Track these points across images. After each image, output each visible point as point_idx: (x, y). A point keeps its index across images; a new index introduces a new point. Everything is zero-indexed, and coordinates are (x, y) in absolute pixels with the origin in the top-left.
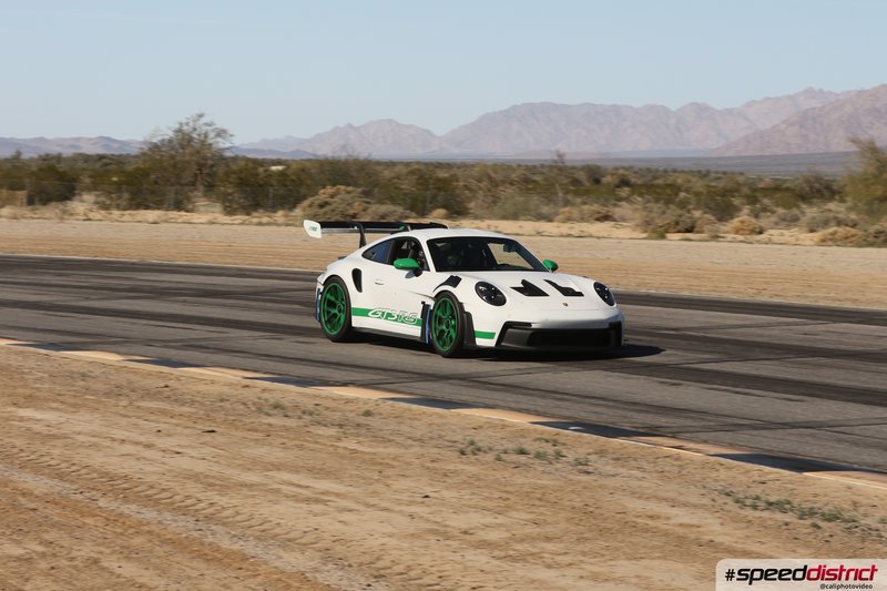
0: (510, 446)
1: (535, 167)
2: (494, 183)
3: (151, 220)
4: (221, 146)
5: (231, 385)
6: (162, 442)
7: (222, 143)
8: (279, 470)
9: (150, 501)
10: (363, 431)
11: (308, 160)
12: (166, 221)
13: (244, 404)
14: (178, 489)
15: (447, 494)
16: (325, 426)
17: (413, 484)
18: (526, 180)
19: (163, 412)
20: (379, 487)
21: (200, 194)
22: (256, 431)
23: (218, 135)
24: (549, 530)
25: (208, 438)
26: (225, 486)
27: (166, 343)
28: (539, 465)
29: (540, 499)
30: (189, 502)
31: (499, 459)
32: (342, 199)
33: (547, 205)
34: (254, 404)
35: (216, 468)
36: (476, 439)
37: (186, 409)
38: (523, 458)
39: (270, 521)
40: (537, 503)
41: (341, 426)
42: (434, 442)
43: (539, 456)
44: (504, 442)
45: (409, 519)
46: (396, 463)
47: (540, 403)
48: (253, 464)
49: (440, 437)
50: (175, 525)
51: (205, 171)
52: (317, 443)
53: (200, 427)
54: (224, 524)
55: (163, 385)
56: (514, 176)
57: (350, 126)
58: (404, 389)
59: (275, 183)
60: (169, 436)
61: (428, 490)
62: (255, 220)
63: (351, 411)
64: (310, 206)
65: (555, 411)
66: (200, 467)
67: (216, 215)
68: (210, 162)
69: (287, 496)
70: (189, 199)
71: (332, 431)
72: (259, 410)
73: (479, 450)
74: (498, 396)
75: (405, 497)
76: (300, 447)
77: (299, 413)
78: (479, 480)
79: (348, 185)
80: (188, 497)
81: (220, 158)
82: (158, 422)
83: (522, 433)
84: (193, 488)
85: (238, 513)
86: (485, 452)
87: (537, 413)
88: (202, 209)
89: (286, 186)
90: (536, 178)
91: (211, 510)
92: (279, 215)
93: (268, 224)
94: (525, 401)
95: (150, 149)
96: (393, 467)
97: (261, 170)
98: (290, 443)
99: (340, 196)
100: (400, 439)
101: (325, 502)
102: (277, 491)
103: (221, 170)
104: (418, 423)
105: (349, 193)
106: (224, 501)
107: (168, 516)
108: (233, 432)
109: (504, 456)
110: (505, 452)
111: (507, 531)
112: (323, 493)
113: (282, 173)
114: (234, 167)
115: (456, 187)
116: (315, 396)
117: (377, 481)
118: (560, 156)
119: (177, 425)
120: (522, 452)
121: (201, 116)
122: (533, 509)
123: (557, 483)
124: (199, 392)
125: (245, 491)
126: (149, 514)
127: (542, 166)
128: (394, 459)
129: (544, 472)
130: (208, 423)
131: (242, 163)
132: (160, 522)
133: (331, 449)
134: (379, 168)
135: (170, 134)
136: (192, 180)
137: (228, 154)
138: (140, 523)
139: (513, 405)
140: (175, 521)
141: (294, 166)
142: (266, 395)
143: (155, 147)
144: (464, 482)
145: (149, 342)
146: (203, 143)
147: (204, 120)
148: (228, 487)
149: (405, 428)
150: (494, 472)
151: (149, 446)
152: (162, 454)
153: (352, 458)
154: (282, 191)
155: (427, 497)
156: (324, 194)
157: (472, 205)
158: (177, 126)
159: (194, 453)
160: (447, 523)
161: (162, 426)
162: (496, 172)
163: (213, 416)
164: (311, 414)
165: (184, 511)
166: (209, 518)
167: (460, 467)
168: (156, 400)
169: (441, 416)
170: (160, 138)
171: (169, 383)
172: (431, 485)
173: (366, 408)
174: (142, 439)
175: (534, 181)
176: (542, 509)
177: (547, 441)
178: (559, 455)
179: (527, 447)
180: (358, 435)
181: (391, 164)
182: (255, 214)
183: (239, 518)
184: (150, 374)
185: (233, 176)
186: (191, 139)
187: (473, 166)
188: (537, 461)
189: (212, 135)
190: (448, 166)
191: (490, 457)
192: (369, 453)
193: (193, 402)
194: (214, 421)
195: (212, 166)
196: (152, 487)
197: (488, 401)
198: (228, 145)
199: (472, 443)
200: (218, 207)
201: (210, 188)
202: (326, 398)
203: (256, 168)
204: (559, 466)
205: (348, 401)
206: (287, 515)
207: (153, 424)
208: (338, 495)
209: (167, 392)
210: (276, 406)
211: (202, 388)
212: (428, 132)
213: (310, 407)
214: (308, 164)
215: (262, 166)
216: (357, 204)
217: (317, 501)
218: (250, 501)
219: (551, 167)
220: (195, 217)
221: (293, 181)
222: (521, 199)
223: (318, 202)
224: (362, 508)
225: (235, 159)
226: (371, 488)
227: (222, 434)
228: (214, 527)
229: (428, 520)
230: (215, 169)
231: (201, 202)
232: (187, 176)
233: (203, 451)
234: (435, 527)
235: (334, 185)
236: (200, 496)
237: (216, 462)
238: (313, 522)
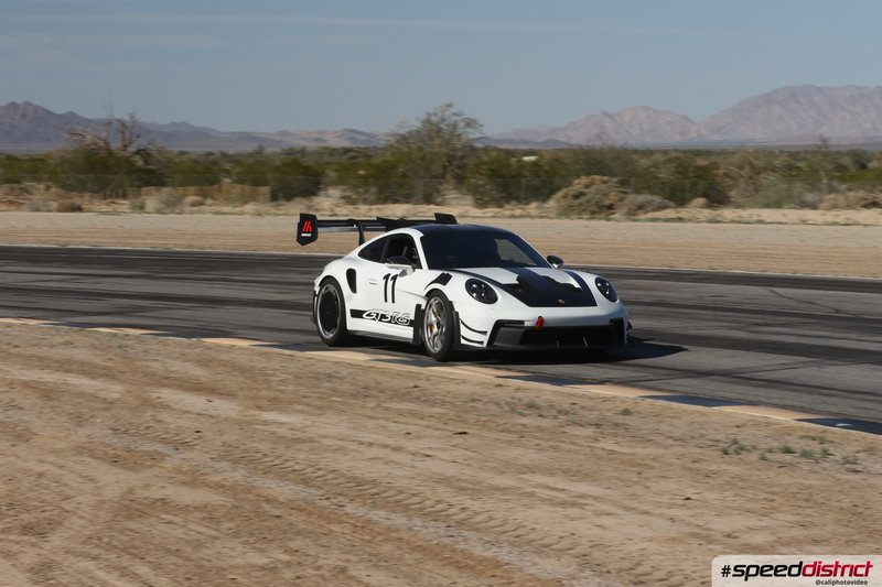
0: (776, 444)
1: (798, 153)
2: (756, 171)
3: (399, 214)
4: (471, 136)
5: (482, 384)
6: (412, 445)
7: (472, 134)
8: (533, 472)
9: (399, 506)
10: (621, 431)
11: (563, 150)
13: (497, 404)
14: (428, 494)
15: (709, 496)
16: (582, 426)
17: (674, 486)
18: (790, 167)
19: (413, 414)
20: (638, 489)
21: (450, 187)
22: (509, 432)
23: (468, 125)
24: (815, 532)
25: (459, 440)
26: (476, 490)
28: (804, 464)
29: (806, 500)
30: (440, 507)
31: (763, 458)
32: (597, 190)
33: (811, 192)
34: (507, 403)
35: (469, 471)
36: (739, 437)
37: (436, 410)
38: (788, 458)
39: (524, 526)
40: (805, 504)
41: (598, 425)
42: (696, 442)
43: (805, 454)
44: (768, 440)
45: (669, 523)
46: (656, 465)
47: (806, 399)
48: (506, 467)
49: (702, 436)
50: (425, 531)
51: (455, 163)
52: (573, 443)
53: (451, 428)
54: (477, 530)
55: (412, 385)
56: (776, 162)
57: (606, 114)
58: (664, 387)
59: (527, 173)
60: (419, 438)
61: (689, 492)
62: (507, 213)
63: (609, 410)
64: (565, 197)
65: (822, 407)
66: (452, 470)
67: (468, 208)
68: (460, 154)
69: (542, 500)
70: (438, 191)
71: (589, 431)
72: (513, 410)
73: (742, 449)
74: (762, 393)
75: (665, 499)
76: (555, 448)
77: (554, 413)
78: (742, 480)
79: (603, 175)
80: (438, 502)
81: (471, 149)
82: (407, 424)
83: (787, 431)
84: (444, 493)
85: (491, 518)
86: (749, 451)
87: (802, 410)
88: (453, 202)
89: (538, 177)
90: (800, 164)
91: (463, 516)
92: (533, 207)
93: (522, 216)
94: (790, 397)
95: (398, 141)
96: (652, 468)
97: (513, 160)
98: (545, 444)
99: (595, 187)
100: (660, 439)
101: (581, 506)
102: (532, 495)
103: (471, 162)
104: (679, 422)
105: (604, 182)
106: (476, 506)
107: (417, 522)
108: (486, 434)
109: (768, 455)
110: (770, 451)
111: (773, 534)
112: (579, 497)
113: (534, 164)
114: (485, 158)
115: (716, 175)
116: (571, 395)
117: (636, 483)
118: (824, 140)
119: (427, 427)
120: (788, 451)
121: (450, 106)
122: (799, 511)
123: (825, 483)
124: (448, 392)
125: (498, 495)
126: (399, 520)
127: (806, 152)
128: (654, 459)
129: (810, 471)
130: (460, 424)
131: (494, 154)
132: (410, 529)
133: (588, 450)
134: (635, 157)
135: (417, 125)
136: (441, 171)
137: (479, 145)
138: (389, 530)
139: (777, 401)
140: (426, 527)
141: (547, 156)
142: (520, 395)
143: (403, 138)
144: (728, 483)
146: (451, 134)
147: (453, 110)
148: (480, 492)
149: (664, 428)
150: (758, 473)
151: (397, 449)
152: (411, 457)
153: (611, 459)
154: (536, 182)
155: (688, 499)
156: (579, 184)
157: (733, 193)
158: (425, 117)
159: (445, 456)
160: (709, 526)
161: (411, 428)
162: (757, 159)
163: (465, 417)
164: (567, 413)
165: (435, 516)
166: (461, 523)
167: (724, 467)
168: (405, 401)
169: (703, 414)
170: (407, 130)
171: (419, 383)
172: (692, 486)
173: (624, 406)
174: (391, 442)
175: (798, 168)
176: (809, 511)
177: (814, 439)
178: (826, 453)
179: (791, 445)
180: (616, 435)
181: (648, 152)
182: (507, 206)
183: (492, 523)
184: (398, 374)
185: (484, 167)
186: (439, 130)
187: (734, 153)
188: (804, 460)
189: (461, 125)
190: (707, 153)
191: (754, 456)
192: (627, 454)
193: (443, 403)
194: (465, 421)
195: (462, 158)
196: (401, 492)
197: (750, 398)
198: (478, 135)
199: (735, 442)
200: (469, 200)
201: (460, 180)
202: (583, 396)
203: (508, 159)
204: (826, 465)
205: (605, 400)
206: (542, 519)
207: (402, 426)
208: (595, 498)
209: (416, 392)
210: (531, 406)
211: (453, 387)
212: (687, 118)
213: (566, 407)
214: (561, 154)
215: (514, 156)
216: (612, 194)
217: (574, 504)
218: (504, 505)
219: (814, 153)
221: (546, 171)
222: (783, 186)
223: (572, 193)
224: (620, 511)
225: (486, 150)
226: (630, 490)
227: (474, 436)
228: (466, 533)
229: (689, 524)
230: (465, 161)
231: (451, 195)
232: (437, 168)
233: (455, 453)
234: (696, 530)
235: (588, 174)
236: (452, 501)
237: (468, 465)
238: (570, 526)
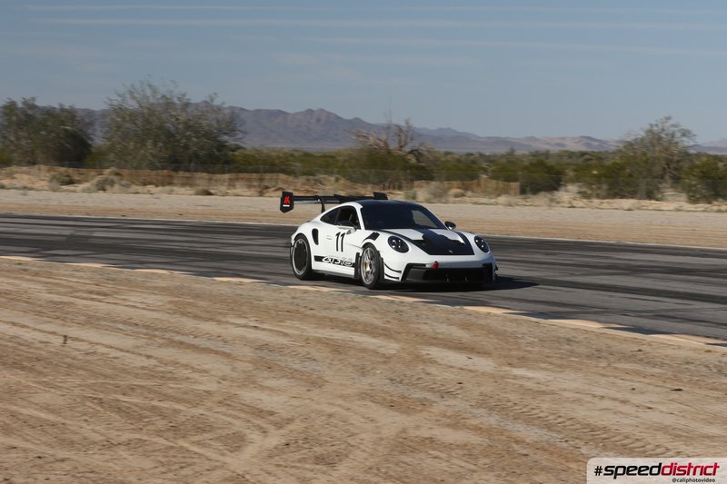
3: (626, 207)
4: (686, 144)
6: (636, 399)
7: (687, 142)
9: (626, 449)
12: (639, 209)
13: (707, 366)
14: (649, 440)
19: (637, 373)
21: (668, 186)
22: (716, 390)
23: (684, 135)
25: (675, 395)
27: (639, 313)
34: (715, 366)
35: (683, 422)
37: (656, 370)
48: (714, 419)
51: (673, 166)
53: (668, 386)
55: (636, 349)
60: (642, 393)
62: (715, 208)
66: (669, 420)
67: (683, 203)
68: (676, 158)
70: (658, 189)
72: (720, 372)
81: (685, 155)
82: (633, 381)
84: (662, 439)
88: (669, 198)
95: (625, 147)
97: (720, 165)
103: (686, 165)
106: (687, 449)
108: (697, 391)
114: (697, 163)
119: (649, 384)
121: (669, 118)
124: (666, 356)
125: (707, 442)
130: (676, 383)
131: (704, 159)
135: (642, 134)
136: (661, 173)
137: (692, 151)
143: (630, 145)
145: (624, 312)
146: (670, 142)
147: (671, 122)
148: (692, 439)
151: (624, 402)
152: (635, 409)
158: (648, 127)
159: (663, 408)
161: (635, 385)
163: (680, 376)
168: (631, 362)
170: (634, 137)
171: (640, 348)
174: (619, 396)
182: (715, 203)
184: (626, 340)
185: (697, 170)
186: (660, 139)
189: (678, 135)
193: (662, 365)
194: (680, 380)
195: (678, 162)
196: (627, 437)
198: (692, 143)
200: (684, 197)
201: (676, 180)
203: (716, 163)
207: (628, 383)
209: (640, 355)
211: (670, 352)
215: (721, 161)
220: (664, 205)
225: (698, 155)
227: (688, 392)
230: (680, 164)
231: (669, 192)
232: (658, 169)
233: (672, 406)
237: (683, 416)
